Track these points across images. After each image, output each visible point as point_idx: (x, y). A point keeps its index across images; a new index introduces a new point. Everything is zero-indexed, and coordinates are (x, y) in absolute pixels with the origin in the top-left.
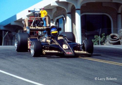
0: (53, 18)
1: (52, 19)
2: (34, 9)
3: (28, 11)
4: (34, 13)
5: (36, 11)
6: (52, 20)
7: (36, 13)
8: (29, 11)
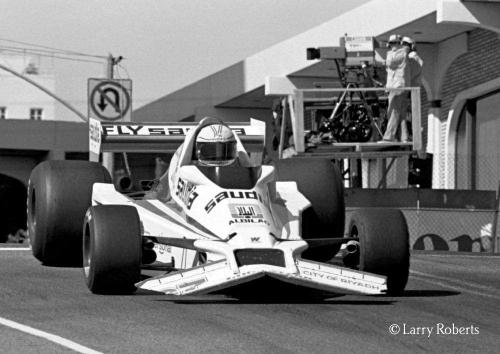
0: (444, 93)
1: (437, 98)
2: (343, 41)
3: (305, 54)
4: (344, 60)
5: (354, 54)
6: (437, 104)
7: (350, 61)
8: (313, 53)
